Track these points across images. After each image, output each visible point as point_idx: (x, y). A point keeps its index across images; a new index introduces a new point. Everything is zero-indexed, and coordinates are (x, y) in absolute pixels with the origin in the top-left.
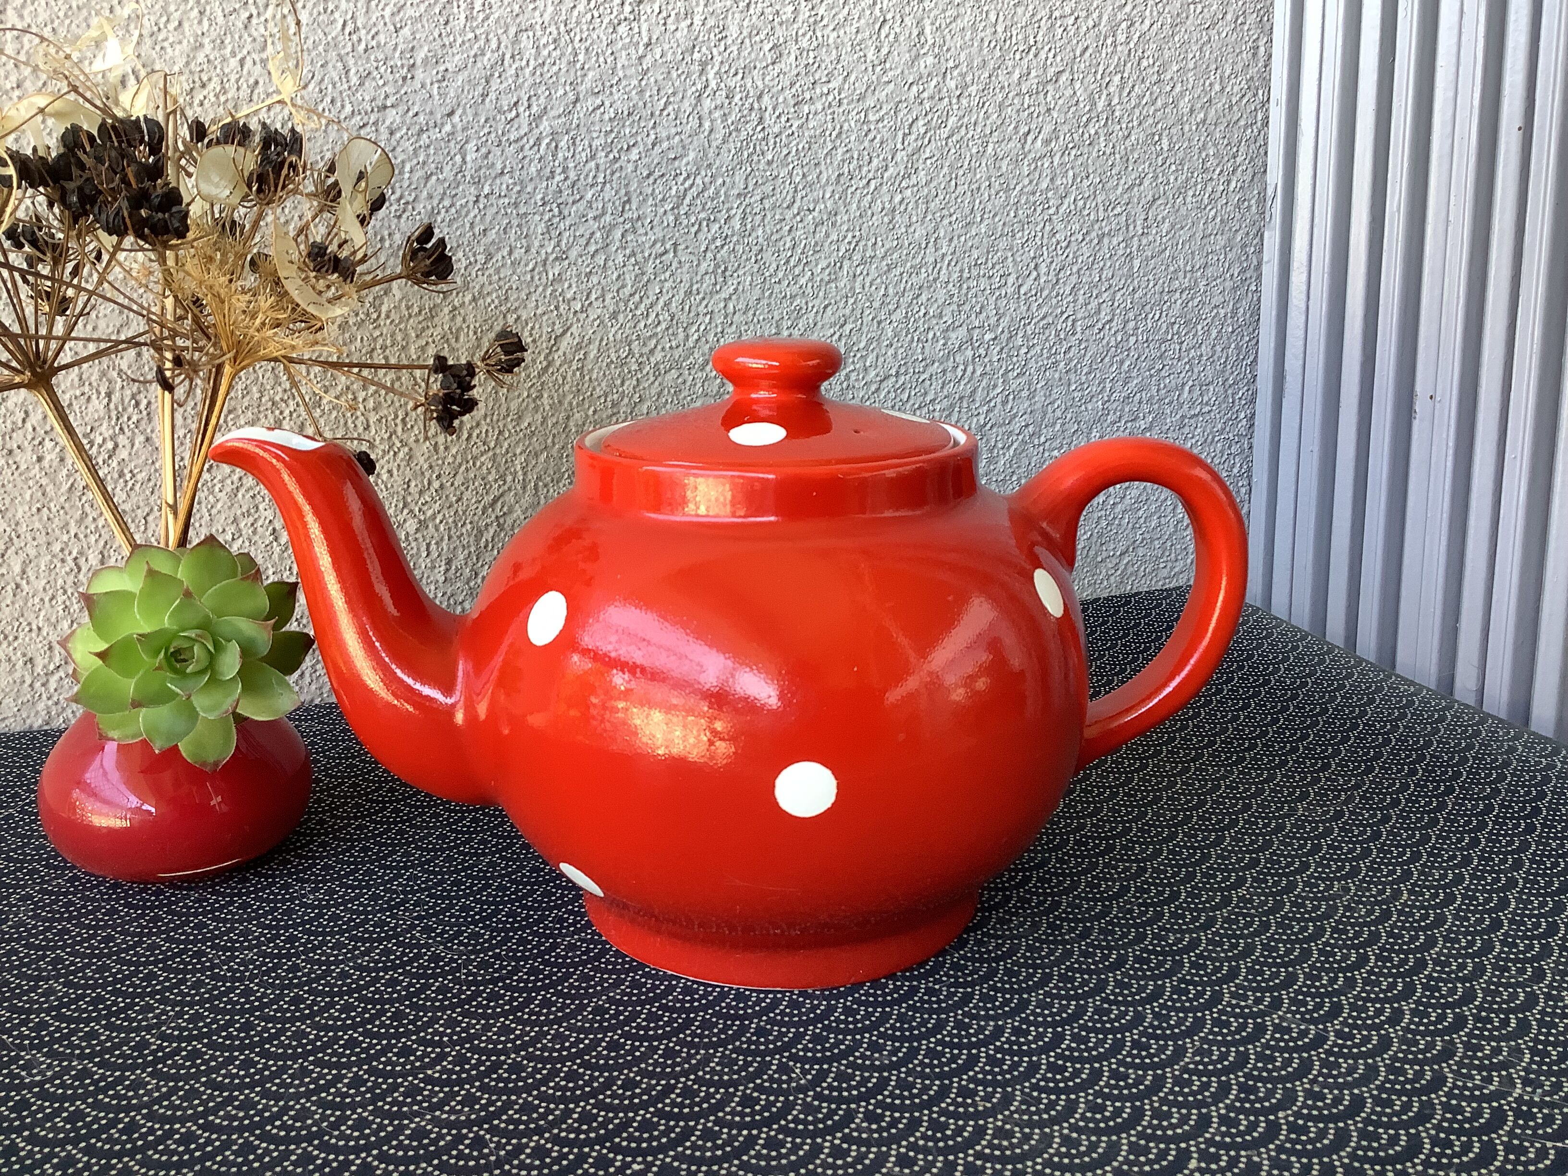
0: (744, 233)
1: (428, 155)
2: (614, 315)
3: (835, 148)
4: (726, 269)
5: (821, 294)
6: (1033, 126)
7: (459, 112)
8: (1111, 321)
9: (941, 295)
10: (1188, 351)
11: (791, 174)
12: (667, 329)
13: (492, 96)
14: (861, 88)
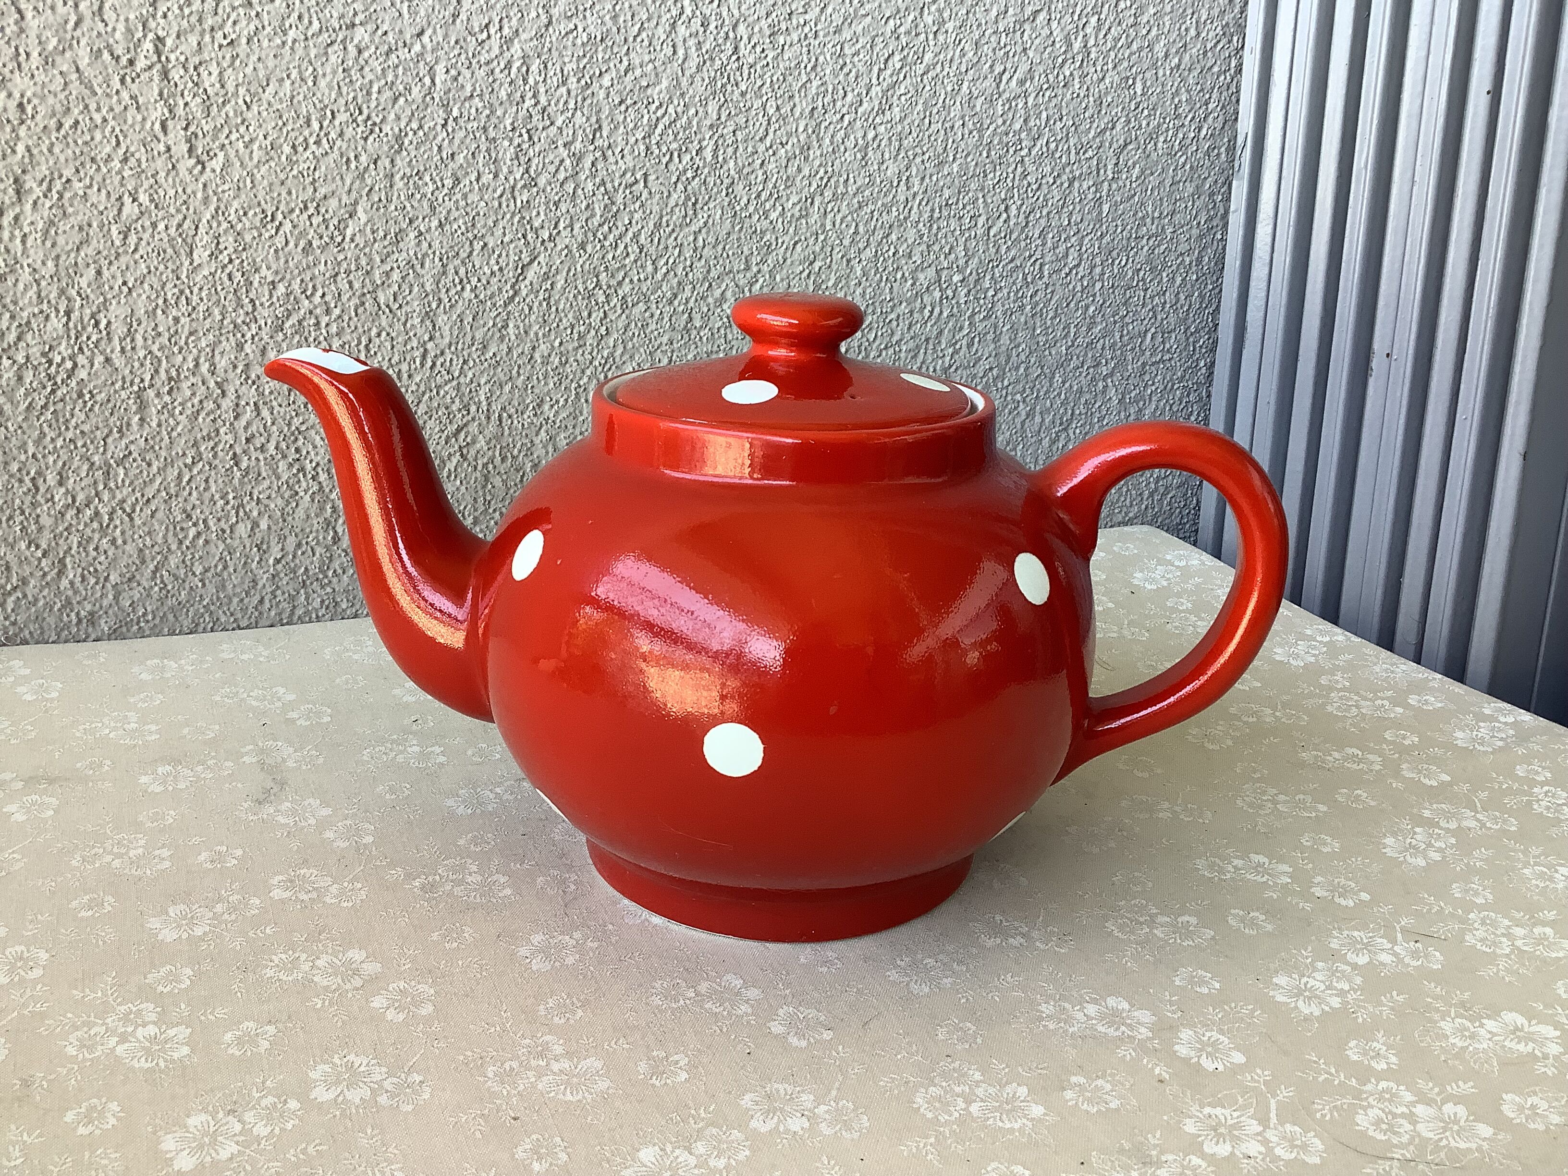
0: (716, 164)
1: (396, 76)
2: (582, 246)
3: (809, 80)
4: (697, 200)
5: (791, 230)
6: (1009, 66)
7: (429, 32)
8: (1078, 265)
9: (911, 235)
10: (1152, 298)
11: (764, 106)
12: (636, 261)
13: (463, 16)
14: (838, 20)
